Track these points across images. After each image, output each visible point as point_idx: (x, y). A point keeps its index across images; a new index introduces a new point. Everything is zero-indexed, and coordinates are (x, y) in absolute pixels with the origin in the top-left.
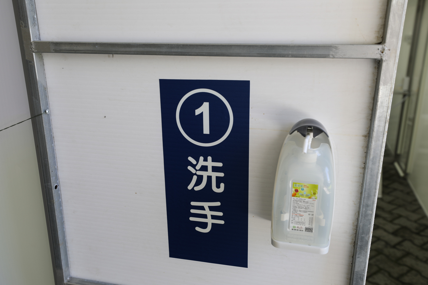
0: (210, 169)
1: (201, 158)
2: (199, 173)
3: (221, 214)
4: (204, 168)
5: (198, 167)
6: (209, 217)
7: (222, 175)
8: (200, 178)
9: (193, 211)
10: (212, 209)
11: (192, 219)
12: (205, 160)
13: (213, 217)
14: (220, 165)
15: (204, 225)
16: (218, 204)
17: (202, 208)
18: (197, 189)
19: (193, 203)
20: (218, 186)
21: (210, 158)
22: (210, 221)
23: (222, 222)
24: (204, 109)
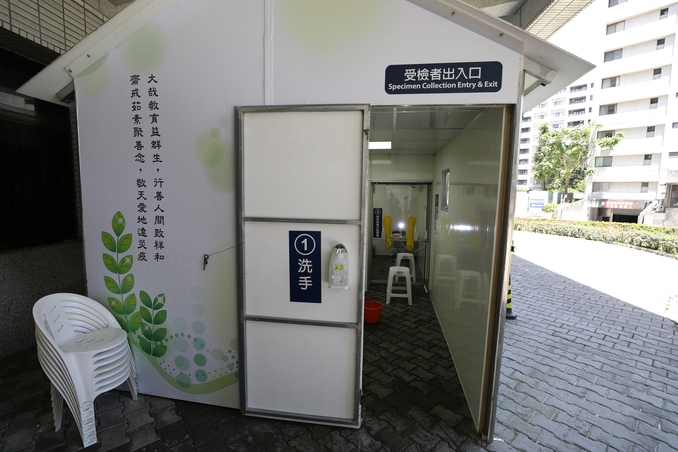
0: (307, 263)
1: (304, 259)
2: (303, 265)
3: (311, 281)
4: (305, 263)
5: (302, 263)
6: (306, 283)
7: (311, 266)
8: (303, 267)
9: (300, 281)
10: (307, 279)
11: (300, 284)
12: (305, 260)
13: (308, 283)
14: (311, 262)
15: (304, 287)
16: (310, 277)
17: (304, 279)
18: (302, 272)
19: (300, 278)
20: (310, 270)
21: (307, 259)
22: (307, 285)
23: (311, 285)
24: (305, 241)
